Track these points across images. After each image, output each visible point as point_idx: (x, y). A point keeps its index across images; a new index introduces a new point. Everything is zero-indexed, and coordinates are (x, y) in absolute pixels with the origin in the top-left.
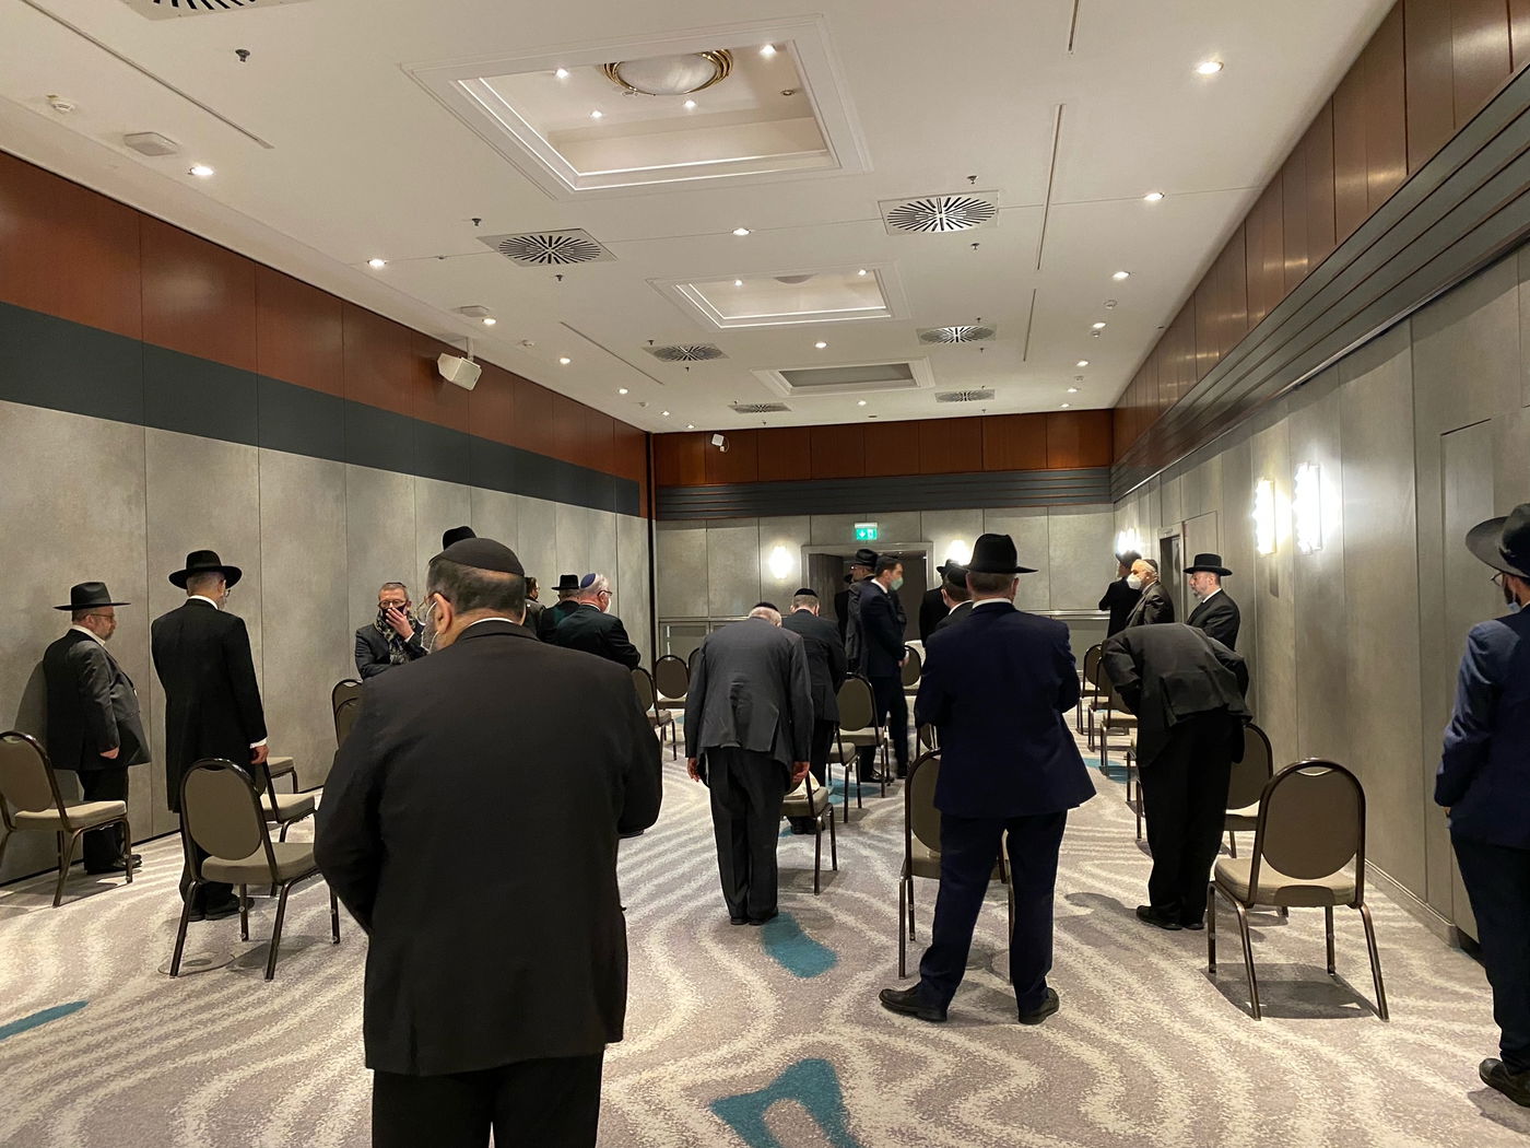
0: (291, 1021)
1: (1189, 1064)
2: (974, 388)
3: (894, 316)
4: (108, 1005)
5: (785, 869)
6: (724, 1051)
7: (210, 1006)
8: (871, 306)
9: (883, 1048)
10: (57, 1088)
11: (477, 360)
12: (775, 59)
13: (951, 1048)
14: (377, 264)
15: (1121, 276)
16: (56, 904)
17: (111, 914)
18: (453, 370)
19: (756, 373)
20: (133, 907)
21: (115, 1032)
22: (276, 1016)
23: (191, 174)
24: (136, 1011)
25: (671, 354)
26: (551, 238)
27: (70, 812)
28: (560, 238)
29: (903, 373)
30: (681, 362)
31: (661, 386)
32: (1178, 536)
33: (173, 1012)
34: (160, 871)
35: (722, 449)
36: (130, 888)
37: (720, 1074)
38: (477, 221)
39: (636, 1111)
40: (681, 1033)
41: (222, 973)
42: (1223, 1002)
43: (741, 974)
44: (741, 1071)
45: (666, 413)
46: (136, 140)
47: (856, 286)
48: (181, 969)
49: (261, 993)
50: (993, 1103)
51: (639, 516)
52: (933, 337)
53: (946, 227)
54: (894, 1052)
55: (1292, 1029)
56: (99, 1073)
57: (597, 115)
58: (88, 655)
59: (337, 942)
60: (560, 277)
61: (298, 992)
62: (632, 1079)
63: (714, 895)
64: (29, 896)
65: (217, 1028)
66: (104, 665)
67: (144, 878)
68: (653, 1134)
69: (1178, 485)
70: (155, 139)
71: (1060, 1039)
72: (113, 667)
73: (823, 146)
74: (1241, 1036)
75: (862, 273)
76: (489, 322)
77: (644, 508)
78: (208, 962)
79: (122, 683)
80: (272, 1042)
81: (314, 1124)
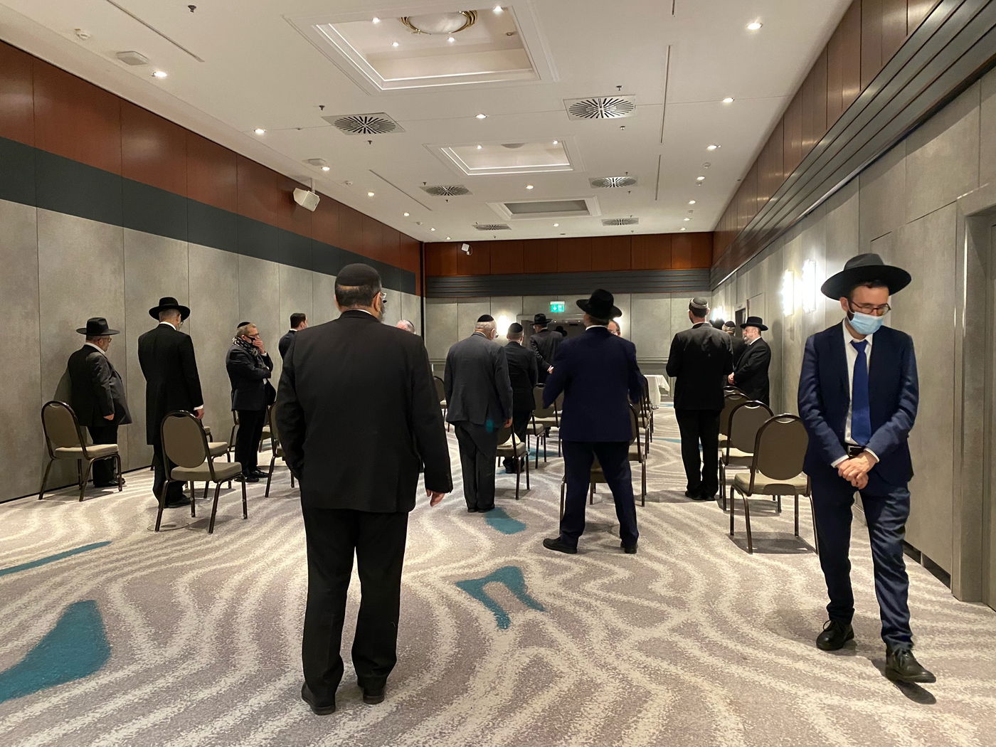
0: (226, 550)
1: (710, 571)
2: (626, 217)
3: (574, 170)
4: (124, 542)
5: (500, 489)
6: (463, 563)
7: (181, 544)
8: (560, 163)
9: (547, 563)
10: (105, 575)
11: (317, 193)
12: (502, 14)
13: (586, 563)
14: (260, 132)
15: (712, 148)
16: (81, 500)
17: (114, 505)
18: (303, 198)
19: (490, 204)
20: (125, 502)
21: (131, 554)
22: (218, 548)
23: (153, 76)
24: (140, 545)
25: (436, 191)
26: (366, 118)
27: (88, 449)
28: (372, 118)
29: (582, 206)
30: (443, 196)
31: (430, 212)
32: (744, 309)
33: (160, 546)
34: (137, 486)
35: (468, 253)
36: (121, 494)
37: (461, 572)
38: (322, 107)
39: (416, 586)
40: (439, 556)
41: (183, 530)
42: (734, 547)
43: (473, 532)
44: (472, 571)
45: (433, 229)
46: (123, 56)
47: (552, 151)
48: (160, 529)
49: (207, 539)
50: (603, 584)
51: (415, 294)
52: (599, 183)
53: (604, 115)
54: (553, 564)
55: (769, 558)
56: (126, 570)
57: (396, 45)
58: (97, 359)
59: (246, 518)
60: (370, 142)
61: (228, 538)
62: (414, 573)
63: (459, 499)
64: (64, 497)
65: (186, 552)
66: (106, 365)
67: (128, 490)
68: (425, 594)
69: (746, 277)
70: (136, 55)
71: (644, 561)
72: (110, 367)
73: (530, 66)
74: (741, 560)
75: (556, 142)
76: (326, 169)
77: (418, 289)
78: (175, 526)
79: (115, 377)
80: (217, 558)
81: (247, 589)
